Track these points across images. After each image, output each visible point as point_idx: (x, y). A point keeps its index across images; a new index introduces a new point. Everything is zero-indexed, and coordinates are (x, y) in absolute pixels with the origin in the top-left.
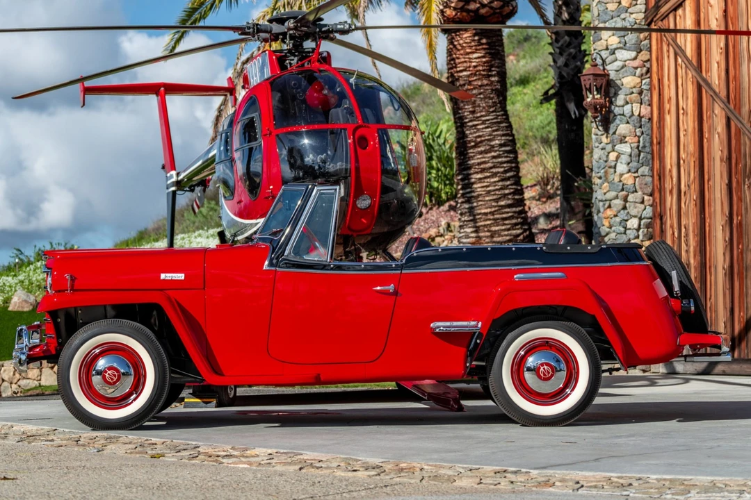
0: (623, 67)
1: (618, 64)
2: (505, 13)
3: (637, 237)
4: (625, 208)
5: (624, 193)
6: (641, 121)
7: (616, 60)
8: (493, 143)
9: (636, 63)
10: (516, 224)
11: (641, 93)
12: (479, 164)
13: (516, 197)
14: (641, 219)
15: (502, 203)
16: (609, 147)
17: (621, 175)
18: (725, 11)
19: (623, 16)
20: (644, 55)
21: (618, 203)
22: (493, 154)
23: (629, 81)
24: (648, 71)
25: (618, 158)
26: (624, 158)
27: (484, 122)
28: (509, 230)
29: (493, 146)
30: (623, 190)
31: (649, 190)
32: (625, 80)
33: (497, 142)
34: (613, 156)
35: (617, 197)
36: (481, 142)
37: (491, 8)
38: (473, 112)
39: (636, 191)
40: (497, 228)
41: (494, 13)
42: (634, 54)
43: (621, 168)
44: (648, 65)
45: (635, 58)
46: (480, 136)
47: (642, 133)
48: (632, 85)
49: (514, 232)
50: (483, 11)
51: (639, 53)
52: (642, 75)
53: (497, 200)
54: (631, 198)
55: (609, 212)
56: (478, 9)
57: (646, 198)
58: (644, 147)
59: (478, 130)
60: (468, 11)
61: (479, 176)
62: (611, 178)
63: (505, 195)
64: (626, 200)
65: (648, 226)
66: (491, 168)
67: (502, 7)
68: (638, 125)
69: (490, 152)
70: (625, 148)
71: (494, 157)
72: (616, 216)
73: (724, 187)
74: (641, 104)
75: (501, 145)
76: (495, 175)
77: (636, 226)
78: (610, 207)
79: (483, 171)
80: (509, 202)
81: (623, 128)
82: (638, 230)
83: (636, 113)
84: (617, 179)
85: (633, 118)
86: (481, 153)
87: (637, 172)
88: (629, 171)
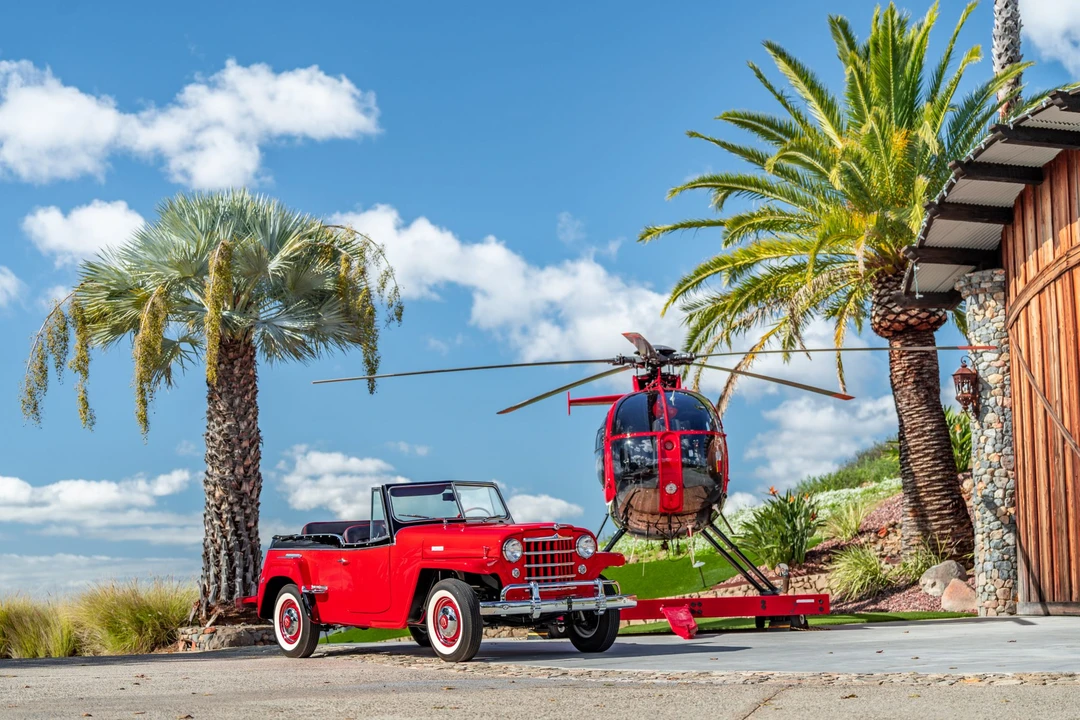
0: (989, 366)
1: (985, 364)
2: (932, 322)
3: (1004, 505)
4: (992, 482)
5: (992, 469)
6: (1003, 410)
7: (983, 361)
8: (925, 429)
9: (999, 363)
10: (945, 496)
11: (1003, 387)
12: (914, 446)
13: (947, 473)
14: (1005, 490)
15: (934, 478)
16: (979, 432)
17: (988, 455)
18: (1041, 322)
19: (987, 325)
20: (1005, 357)
21: (987, 477)
22: (926, 438)
23: (993, 378)
24: (1008, 370)
25: (986, 440)
26: (991, 441)
27: (917, 412)
28: (939, 500)
29: (925, 432)
30: (990, 467)
31: (1012, 466)
32: (990, 378)
33: (929, 428)
34: (982, 439)
35: (985, 473)
36: (915, 428)
37: (919, 318)
38: (908, 404)
39: (1001, 467)
40: (929, 499)
41: (922, 323)
42: (996, 356)
43: (989, 449)
44: (1008, 364)
45: (998, 359)
46: (914, 424)
47: (1005, 420)
48: (996, 381)
49: (944, 502)
50: (912, 321)
51: (1000, 355)
52: (1004, 373)
53: (929, 476)
54: (996, 473)
55: (981, 485)
56: (907, 320)
57: (1009, 472)
58: (1007, 431)
59: (913, 419)
60: (900, 322)
61: (915, 456)
62: (981, 457)
63: (936, 471)
64: (992, 474)
65: (1012, 495)
66: (924, 449)
67: (928, 317)
68: (1001, 413)
69: (923, 436)
70: (991, 433)
71: (926, 441)
72: (986, 488)
73: (1045, 463)
74: (1004, 396)
75: (931, 431)
76: (927, 455)
77: (1001, 496)
78: (981, 481)
79: (917, 452)
80: (939, 477)
81: (990, 417)
82: (1003, 499)
83: (1000, 404)
84: (985, 458)
85: (997, 407)
86: (916, 437)
87: (1001, 451)
88: (995, 451)
